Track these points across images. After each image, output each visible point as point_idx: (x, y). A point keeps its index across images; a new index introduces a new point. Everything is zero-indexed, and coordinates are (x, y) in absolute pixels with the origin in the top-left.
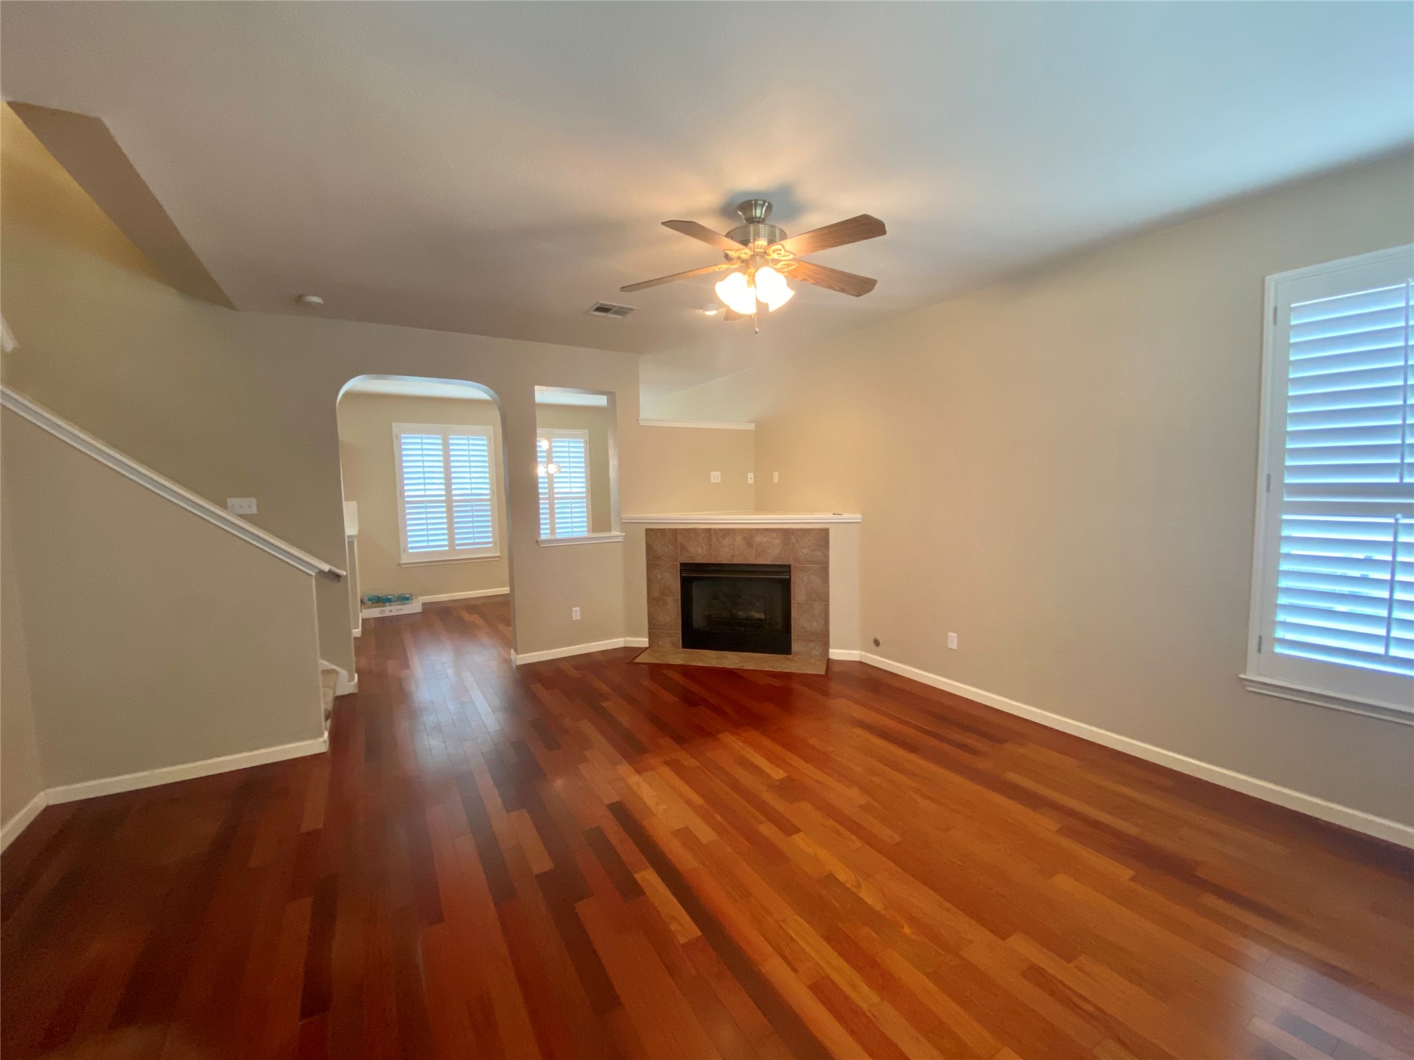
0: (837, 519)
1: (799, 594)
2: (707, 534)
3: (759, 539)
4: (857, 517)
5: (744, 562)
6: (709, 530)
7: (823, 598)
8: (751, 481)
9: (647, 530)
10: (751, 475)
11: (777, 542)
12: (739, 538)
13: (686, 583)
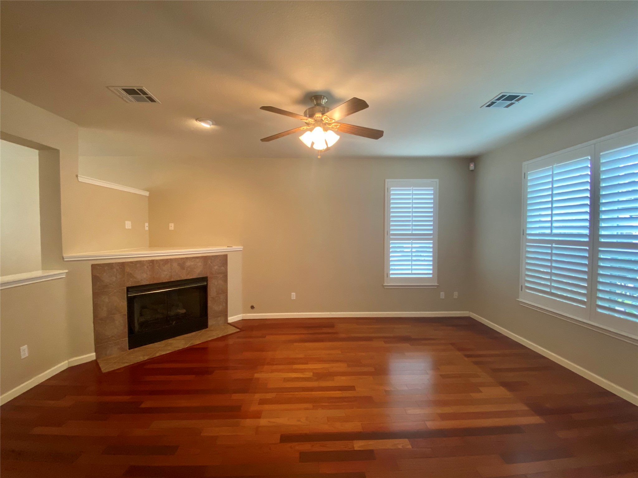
0: (229, 249)
1: (212, 292)
2: (151, 264)
3: (188, 264)
4: (240, 248)
5: (179, 279)
6: (152, 261)
7: (224, 292)
8: (147, 228)
9: (93, 266)
10: (147, 224)
11: (200, 264)
12: (175, 265)
13: (131, 301)
